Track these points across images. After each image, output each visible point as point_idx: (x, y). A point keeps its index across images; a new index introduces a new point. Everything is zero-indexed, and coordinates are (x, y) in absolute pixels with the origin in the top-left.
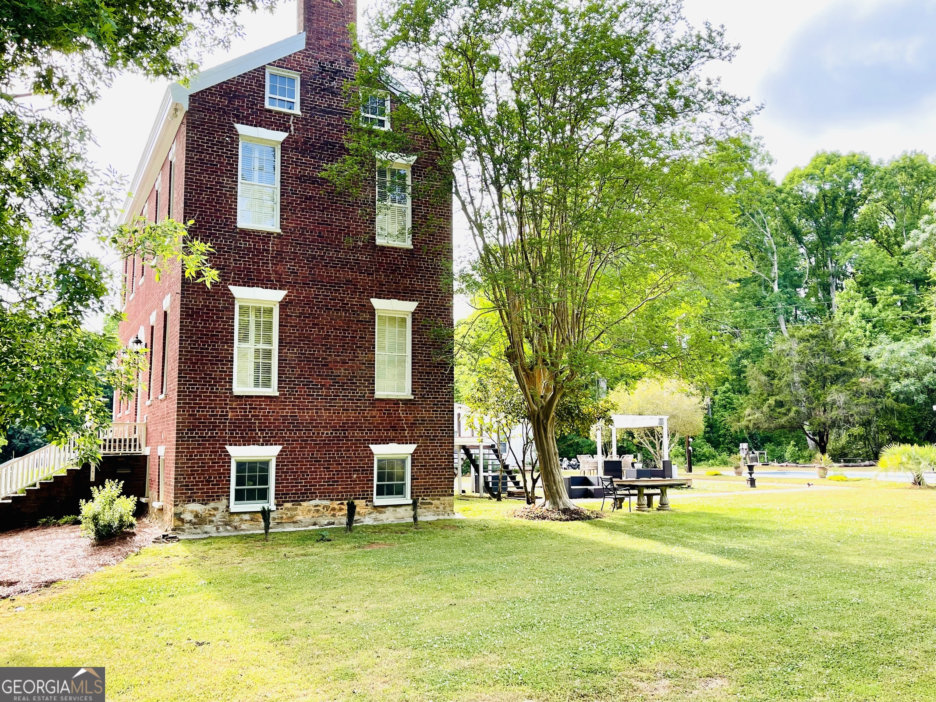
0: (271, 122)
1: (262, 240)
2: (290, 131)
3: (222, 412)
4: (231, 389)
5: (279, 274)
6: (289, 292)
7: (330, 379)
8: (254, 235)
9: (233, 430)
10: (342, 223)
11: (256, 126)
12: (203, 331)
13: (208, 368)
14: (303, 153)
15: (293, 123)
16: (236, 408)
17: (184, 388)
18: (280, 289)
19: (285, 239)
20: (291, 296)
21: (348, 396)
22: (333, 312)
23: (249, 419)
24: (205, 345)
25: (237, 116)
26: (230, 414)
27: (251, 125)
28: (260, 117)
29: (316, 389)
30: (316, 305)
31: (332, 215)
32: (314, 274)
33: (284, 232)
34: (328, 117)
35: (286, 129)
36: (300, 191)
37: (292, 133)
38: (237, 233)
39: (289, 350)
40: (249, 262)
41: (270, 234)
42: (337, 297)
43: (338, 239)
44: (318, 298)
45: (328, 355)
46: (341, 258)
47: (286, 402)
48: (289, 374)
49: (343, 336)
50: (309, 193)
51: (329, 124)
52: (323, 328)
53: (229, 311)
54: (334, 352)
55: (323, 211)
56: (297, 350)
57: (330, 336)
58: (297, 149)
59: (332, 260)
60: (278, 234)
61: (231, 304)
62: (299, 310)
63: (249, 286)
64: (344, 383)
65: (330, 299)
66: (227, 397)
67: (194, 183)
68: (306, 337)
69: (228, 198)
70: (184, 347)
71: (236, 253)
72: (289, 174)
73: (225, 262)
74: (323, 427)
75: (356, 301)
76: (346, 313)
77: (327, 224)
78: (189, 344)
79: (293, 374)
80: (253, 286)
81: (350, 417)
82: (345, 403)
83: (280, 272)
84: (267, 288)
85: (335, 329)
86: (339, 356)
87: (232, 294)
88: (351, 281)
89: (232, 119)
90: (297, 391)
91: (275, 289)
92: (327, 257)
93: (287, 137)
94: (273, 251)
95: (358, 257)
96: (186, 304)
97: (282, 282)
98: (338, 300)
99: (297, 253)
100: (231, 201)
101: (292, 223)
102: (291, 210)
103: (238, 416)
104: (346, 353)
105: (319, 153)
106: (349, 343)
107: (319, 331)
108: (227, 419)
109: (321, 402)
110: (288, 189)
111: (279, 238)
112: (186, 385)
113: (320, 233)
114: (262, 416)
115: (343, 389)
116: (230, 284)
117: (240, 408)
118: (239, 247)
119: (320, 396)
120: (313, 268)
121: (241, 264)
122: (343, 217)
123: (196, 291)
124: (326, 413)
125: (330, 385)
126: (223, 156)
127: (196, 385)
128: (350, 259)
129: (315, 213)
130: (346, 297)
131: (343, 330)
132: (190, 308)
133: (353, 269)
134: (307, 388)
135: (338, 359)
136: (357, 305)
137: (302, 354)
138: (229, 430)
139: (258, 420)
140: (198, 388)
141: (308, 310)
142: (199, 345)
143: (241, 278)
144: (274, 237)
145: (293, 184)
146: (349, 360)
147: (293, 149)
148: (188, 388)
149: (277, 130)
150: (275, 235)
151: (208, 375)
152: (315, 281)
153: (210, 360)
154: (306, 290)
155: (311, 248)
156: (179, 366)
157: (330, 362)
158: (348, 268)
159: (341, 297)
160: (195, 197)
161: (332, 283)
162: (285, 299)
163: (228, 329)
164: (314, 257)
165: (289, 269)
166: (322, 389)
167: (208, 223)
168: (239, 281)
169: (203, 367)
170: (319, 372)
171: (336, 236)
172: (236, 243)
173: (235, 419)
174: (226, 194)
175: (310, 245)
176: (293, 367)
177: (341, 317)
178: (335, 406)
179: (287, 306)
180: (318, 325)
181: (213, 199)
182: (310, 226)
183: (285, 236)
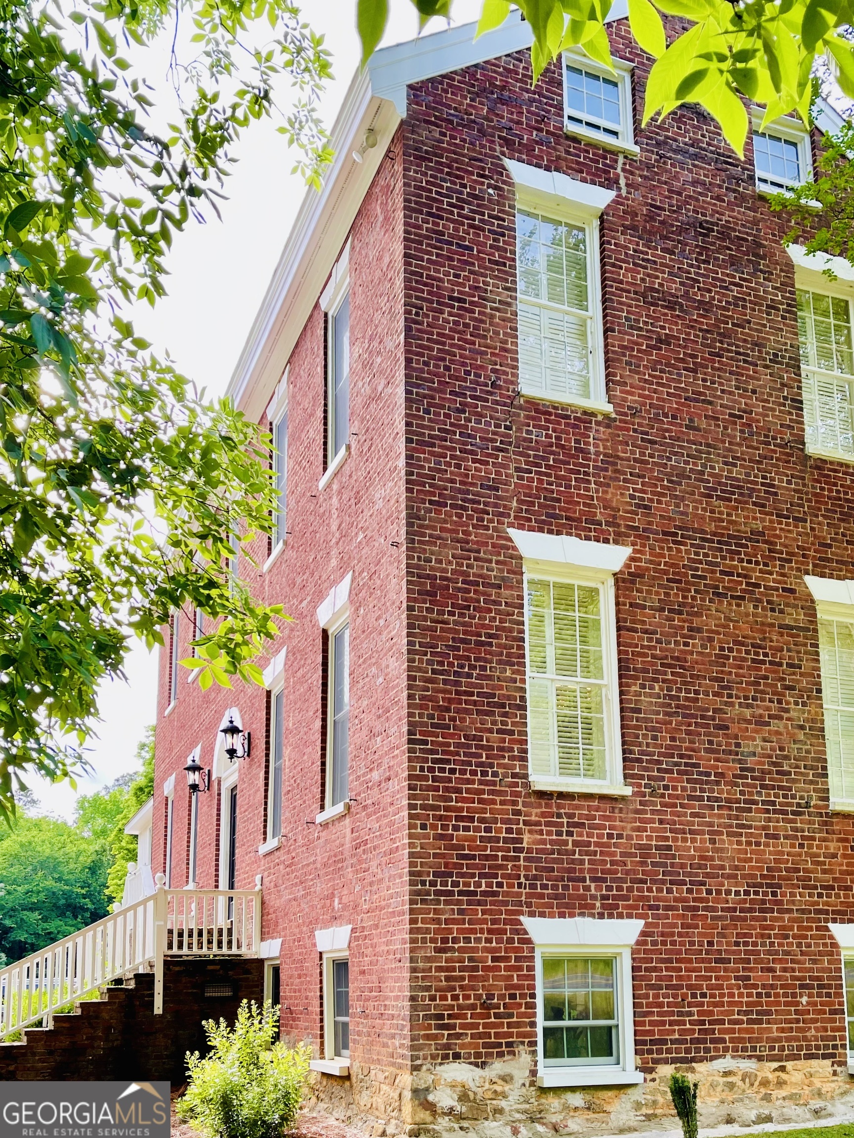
0: (578, 163)
1: (575, 426)
2: (619, 189)
3: (510, 831)
4: (526, 776)
5: (613, 509)
6: (635, 551)
7: (734, 761)
8: (557, 415)
9: (535, 878)
10: (735, 401)
11: (548, 169)
12: (457, 632)
13: (473, 722)
14: (648, 236)
15: (624, 170)
16: (538, 824)
17: (422, 769)
18: (616, 542)
19: (622, 429)
20: (640, 560)
21: (773, 803)
22: (730, 604)
23: (567, 852)
24: (462, 666)
25: (508, 143)
26: (526, 837)
27: (538, 166)
28: (555, 149)
29: (707, 782)
30: (694, 584)
31: (713, 382)
32: (684, 513)
33: (617, 413)
34: (694, 165)
35: (610, 183)
36: (645, 323)
37: (624, 192)
38: (520, 408)
39: (643, 686)
40: (549, 475)
41: (589, 414)
42: (736, 567)
43: (728, 435)
44: (697, 569)
45: (726, 703)
46: (738, 480)
47: (645, 812)
48: (648, 745)
49: (753, 660)
50: (663, 328)
51: (695, 183)
52: (711, 640)
53: (511, 588)
54: (738, 697)
55: (695, 371)
56: (661, 689)
57: (728, 658)
58: (634, 228)
59: (720, 483)
60: (606, 416)
61: (514, 573)
62: (657, 593)
63: (550, 532)
64: (763, 772)
65: (722, 572)
66: (518, 794)
67: (426, 285)
68: (678, 659)
69: (497, 325)
70: (420, 670)
71: (521, 454)
72: (621, 282)
73: (498, 473)
74: (729, 877)
75: (774, 581)
76: (756, 607)
77: (704, 401)
78: (429, 662)
79: (656, 746)
80: (559, 533)
81: (782, 853)
82: (769, 820)
83: (614, 504)
84: (588, 538)
85: (736, 643)
86: (748, 706)
87: (515, 548)
88: (762, 534)
89: (498, 148)
90: (666, 787)
91: (606, 541)
92: (710, 475)
93: (613, 201)
94: (597, 454)
95: (772, 479)
96: (418, 567)
97: (619, 525)
98: (739, 575)
99: (647, 462)
100: (505, 334)
101: (632, 394)
102: (629, 363)
103: (544, 842)
104: (763, 700)
105: (679, 242)
106: (766, 678)
107: (704, 646)
108: (521, 850)
109: (720, 816)
110: (620, 317)
111: (608, 426)
112: (426, 760)
113: (691, 420)
114: (597, 844)
115: (763, 787)
116: (511, 525)
117: (547, 824)
118: (525, 440)
119: (717, 800)
120: (683, 499)
121: (531, 480)
122: (738, 388)
123: (439, 538)
124: (731, 843)
125: (735, 776)
126: (483, 230)
127: (448, 762)
128: (756, 483)
129: (679, 375)
130: (754, 570)
131: (753, 646)
132: (428, 577)
133: (764, 506)
134: (688, 781)
135: (747, 713)
136: (777, 589)
137: (671, 697)
138: (527, 878)
139: (587, 853)
140: (453, 771)
141: (677, 595)
142: (451, 664)
143: (534, 513)
144: (598, 423)
145: (630, 306)
146: (770, 717)
147: (626, 227)
148: (431, 770)
149: (593, 183)
150: (600, 418)
151: (475, 738)
152: (688, 529)
153: (475, 703)
154: (670, 549)
155: (676, 454)
156: (410, 715)
157: (732, 720)
158: (754, 504)
159: (743, 568)
160: (427, 316)
161: (722, 535)
162: (627, 566)
163: (511, 630)
164: (682, 475)
165: (632, 497)
166: (718, 783)
167: (457, 379)
168: (530, 520)
169: (462, 720)
170: (710, 742)
171: (726, 428)
172: (519, 430)
173: (538, 851)
174: (492, 317)
175: (673, 446)
176: (654, 729)
177: (747, 615)
178: (750, 827)
179: (633, 582)
180: (699, 630)
181: (466, 325)
182: (670, 402)
183: (621, 421)
